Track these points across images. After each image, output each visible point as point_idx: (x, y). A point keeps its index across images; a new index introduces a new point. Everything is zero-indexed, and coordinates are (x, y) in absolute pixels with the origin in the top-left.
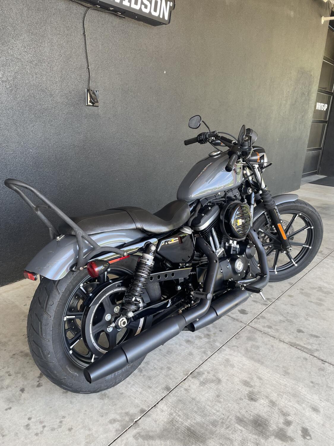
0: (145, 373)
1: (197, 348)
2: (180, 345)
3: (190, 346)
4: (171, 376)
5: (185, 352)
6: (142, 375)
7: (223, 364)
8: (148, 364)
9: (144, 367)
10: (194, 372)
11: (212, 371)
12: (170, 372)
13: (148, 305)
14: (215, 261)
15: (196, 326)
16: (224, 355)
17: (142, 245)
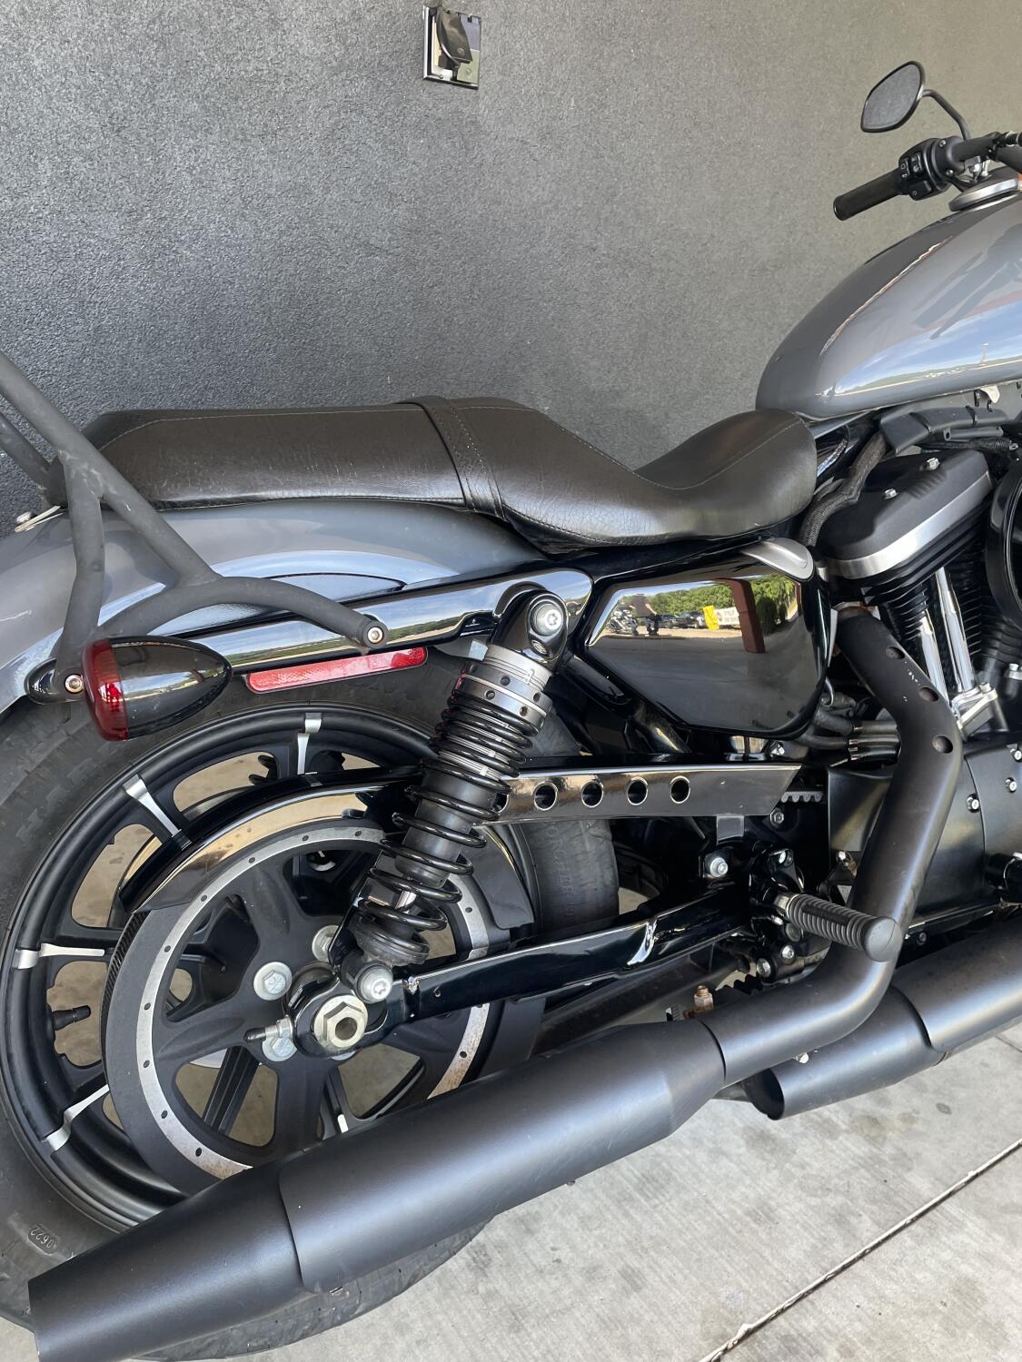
0: (498, 1282)
1: (802, 1187)
2: (717, 1153)
3: (768, 1170)
4: (634, 1333)
5: (735, 1196)
6: (481, 1289)
7: (936, 1312)
8: (529, 1231)
9: (501, 1246)
10: (767, 1331)
11: (868, 1342)
12: (634, 1302)
13: (520, 937)
14: (938, 746)
15: (790, 1088)
16: (946, 1256)
17: (489, 599)
